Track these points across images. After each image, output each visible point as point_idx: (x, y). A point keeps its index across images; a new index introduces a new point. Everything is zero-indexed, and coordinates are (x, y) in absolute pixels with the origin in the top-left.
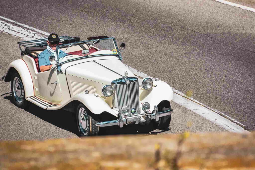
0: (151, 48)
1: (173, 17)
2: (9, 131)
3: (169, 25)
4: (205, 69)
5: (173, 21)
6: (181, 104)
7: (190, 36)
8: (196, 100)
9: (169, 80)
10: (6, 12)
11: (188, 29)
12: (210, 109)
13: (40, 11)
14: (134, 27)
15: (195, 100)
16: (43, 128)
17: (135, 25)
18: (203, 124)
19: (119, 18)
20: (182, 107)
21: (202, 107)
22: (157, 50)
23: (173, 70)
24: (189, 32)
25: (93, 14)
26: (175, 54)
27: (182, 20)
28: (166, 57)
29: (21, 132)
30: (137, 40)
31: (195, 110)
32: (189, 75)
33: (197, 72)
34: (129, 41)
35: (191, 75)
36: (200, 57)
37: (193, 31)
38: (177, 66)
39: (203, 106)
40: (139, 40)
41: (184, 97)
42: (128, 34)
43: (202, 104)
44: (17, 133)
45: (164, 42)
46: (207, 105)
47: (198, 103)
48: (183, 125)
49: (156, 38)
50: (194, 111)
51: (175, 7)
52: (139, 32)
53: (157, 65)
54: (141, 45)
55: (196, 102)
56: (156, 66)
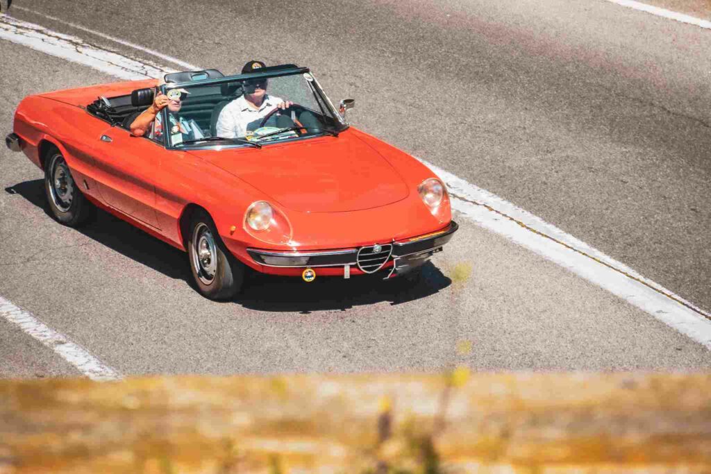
0: (554, 150)
1: (616, 73)
2: (181, 350)
3: (603, 93)
4: (692, 210)
5: (615, 83)
6: (624, 298)
7: (656, 122)
8: (663, 286)
9: (597, 233)
10: (192, 50)
11: (652, 104)
12: (699, 312)
13: (276, 48)
14: (512, 95)
15: (659, 287)
16: (268, 345)
17: (516, 92)
18: (679, 350)
19: (477, 73)
20: (626, 305)
21: (679, 307)
22: (568, 157)
23: (607, 209)
24: (656, 111)
25: (412, 60)
26: (614, 168)
27: (639, 80)
28: (591, 173)
29: (212, 354)
30: (519, 129)
31: (659, 312)
32: (650, 223)
33: (670, 216)
34: (499, 131)
35: (653, 222)
36: (680, 177)
37: (665, 109)
38: (620, 199)
39: (681, 303)
40: (525, 128)
41: (633, 278)
42: (497, 113)
43: (678, 298)
44: (201, 357)
45: (588, 135)
46: (690, 301)
47: (670, 296)
48: (626, 351)
49: (568, 124)
50: (658, 316)
51: (622, 47)
52: (526, 109)
53: (567, 193)
54: (527, 141)
55: (663, 293)
56: (564, 196)
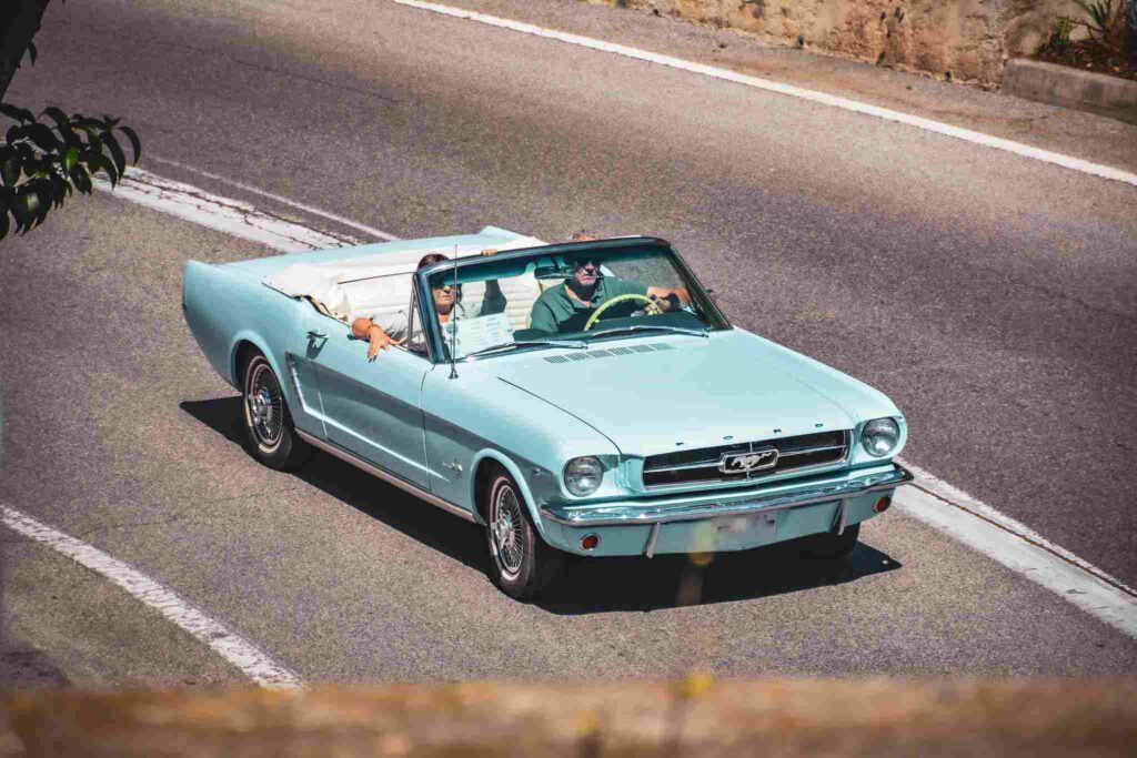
0: (921, 360)
1: (1012, 252)
2: (389, 646)
3: (994, 279)
4: (1119, 445)
5: (1009, 266)
6: (1021, 571)
7: (1069, 320)
8: (1077, 555)
9: (982, 479)
10: (408, 219)
11: (1063, 296)
12: (1129, 593)
13: (528, 217)
14: (862, 283)
15: (1072, 557)
16: (513, 637)
17: (868, 278)
18: (1101, 646)
19: (812, 251)
20: (1023, 583)
21: (1099, 584)
22: (942, 371)
23: (997, 444)
24: (1068, 305)
25: (719, 233)
26: (1008, 387)
27: (1045, 261)
28: (974, 394)
29: (433, 651)
30: (872, 331)
31: (1070, 592)
32: (1059, 465)
33: (1088, 455)
34: (842, 332)
35: (1063, 464)
36: (1103, 399)
37: (1081, 302)
38: (1015, 430)
39: (1103, 579)
40: (880, 330)
41: (1035, 543)
42: (841, 308)
43: (1099, 572)
44: (417, 655)
45: (970, 339)
46: (1117, 577)
47: (1087, 570)
48: (1024, 648)
49: (942, 324)
50: (1070, 598)
51: (1020, 214)
52: (882, 302)
53: (940, 422)
54: (883, 348)
55: (1078, 565)
56: (935, 426)
